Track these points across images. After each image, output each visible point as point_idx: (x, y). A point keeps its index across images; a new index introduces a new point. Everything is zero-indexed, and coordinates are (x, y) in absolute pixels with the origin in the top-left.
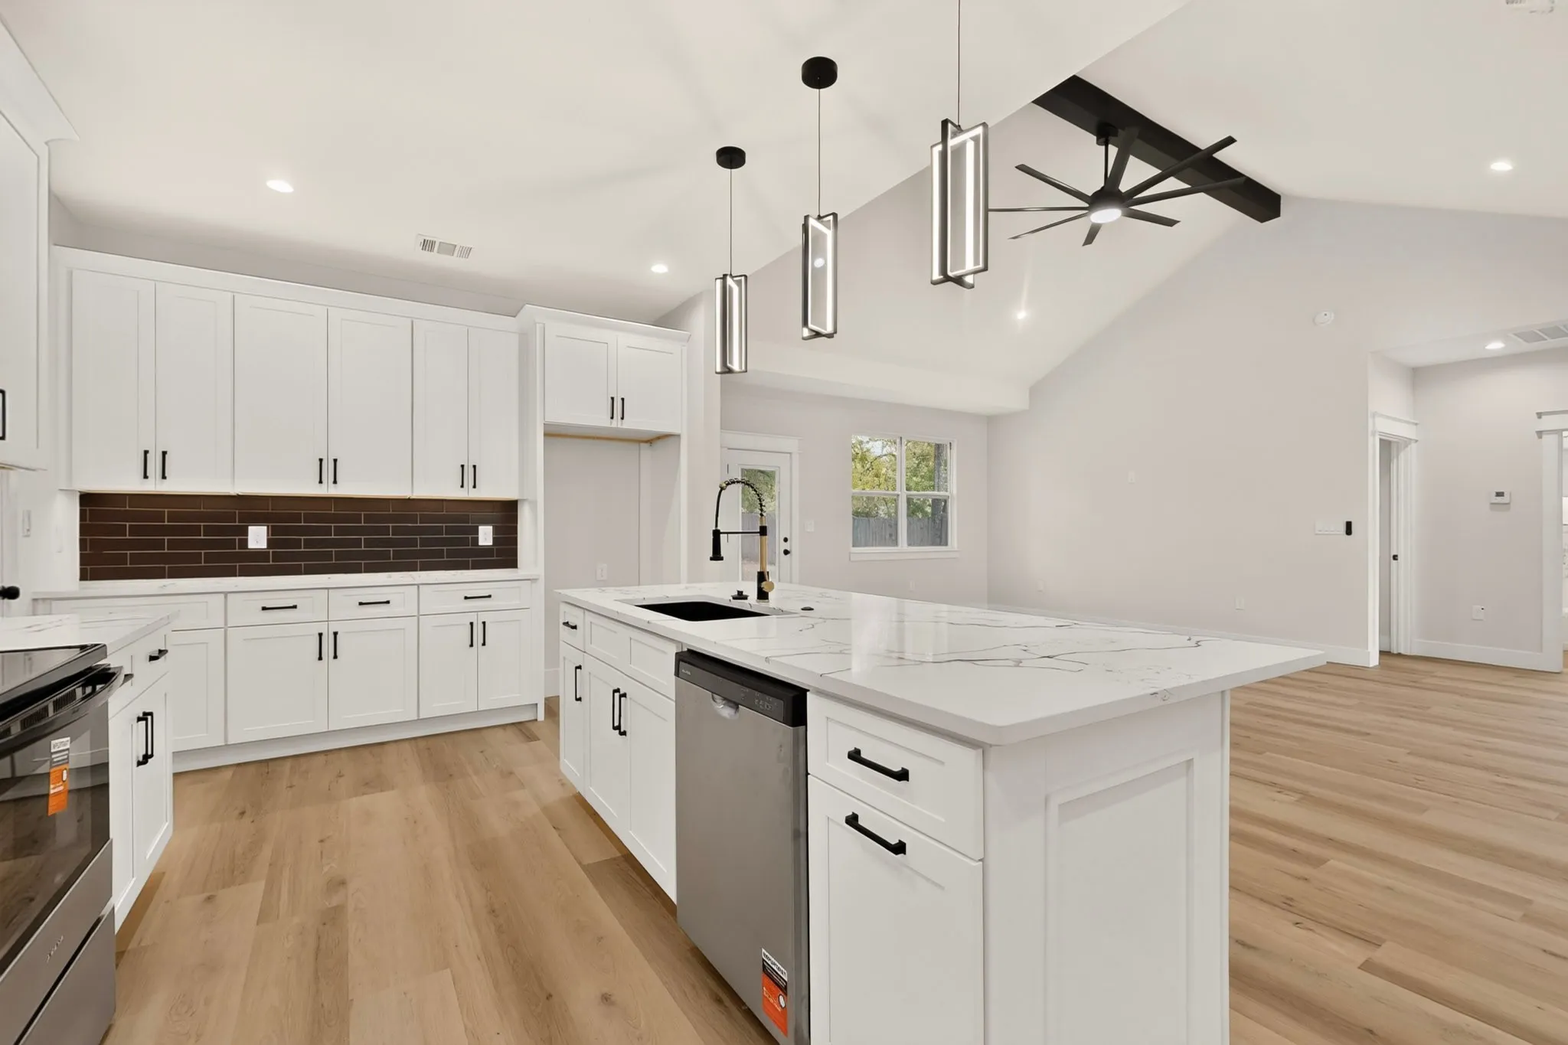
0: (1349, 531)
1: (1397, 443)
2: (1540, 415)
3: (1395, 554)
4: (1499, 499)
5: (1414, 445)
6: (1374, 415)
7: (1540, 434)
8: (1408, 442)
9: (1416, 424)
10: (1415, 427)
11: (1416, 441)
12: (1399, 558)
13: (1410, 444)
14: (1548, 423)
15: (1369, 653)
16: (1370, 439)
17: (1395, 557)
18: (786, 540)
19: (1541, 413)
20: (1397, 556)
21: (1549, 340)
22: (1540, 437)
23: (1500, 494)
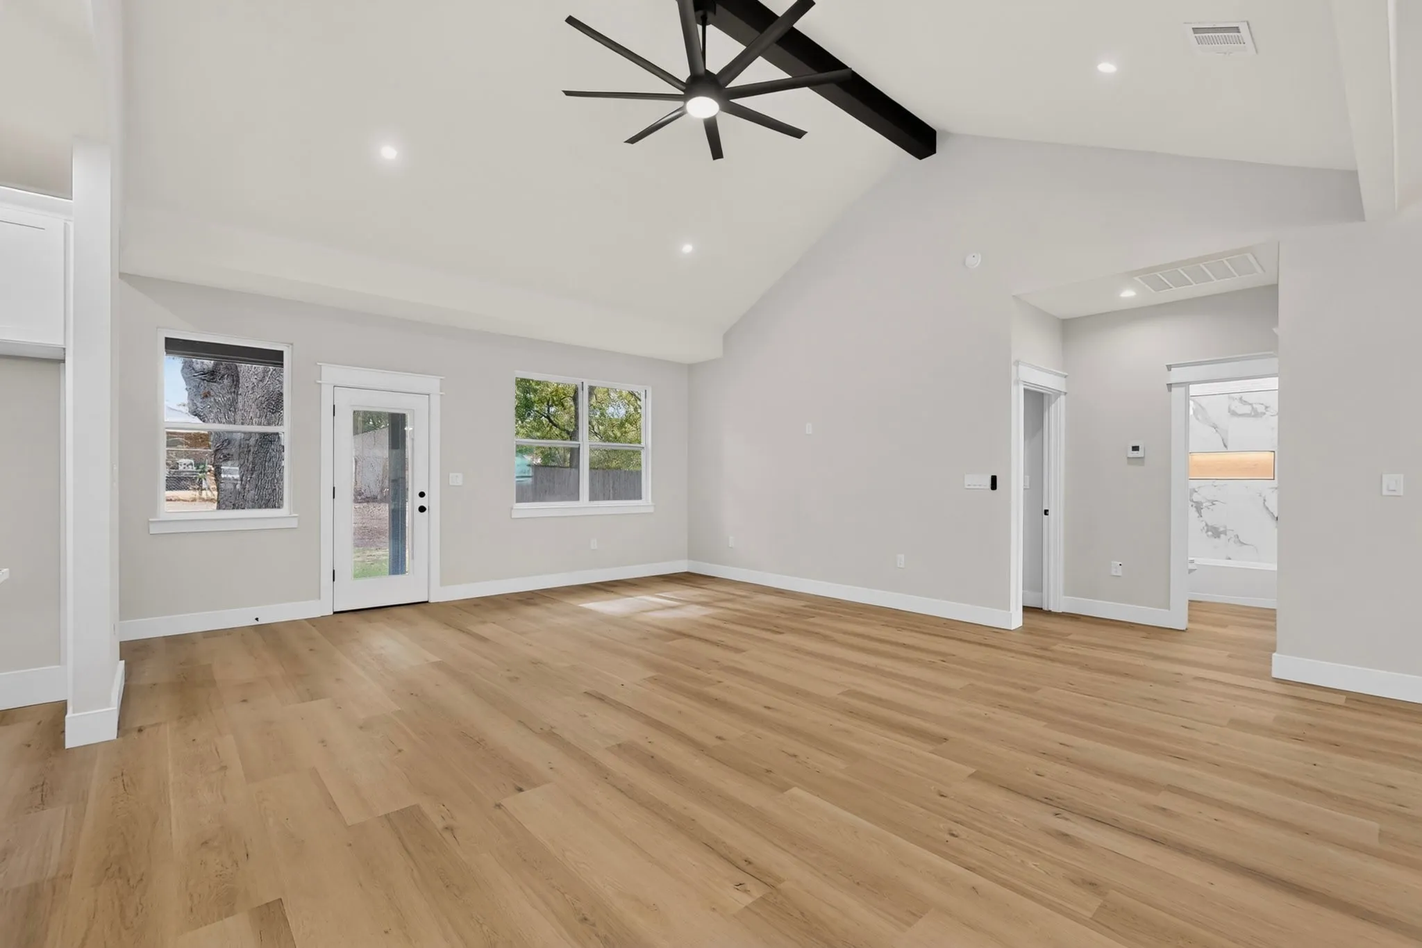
0: (994, 485)
1: (1049, 395)
2: (1169, 368)
3: (1047, 509)
4: (1135, 454)
5: (1063, 397)
6: (1017, 363)
7: (1170, 386)
8: (1059, 393)
9: (1066, 377)
10: (1064, 379)
11: (1065, 393)
12: (1049, 512)
13: (1060, 395)
14: (1176, 375)
15: (1011, 614)
16: (1014, 389)
17: (1046, 512)
18: (422, 495)
19: (1170, 365)
20: (1048, 511)
21: (1174, 288)
22: (1170, 390)
23: (1135, 448)
